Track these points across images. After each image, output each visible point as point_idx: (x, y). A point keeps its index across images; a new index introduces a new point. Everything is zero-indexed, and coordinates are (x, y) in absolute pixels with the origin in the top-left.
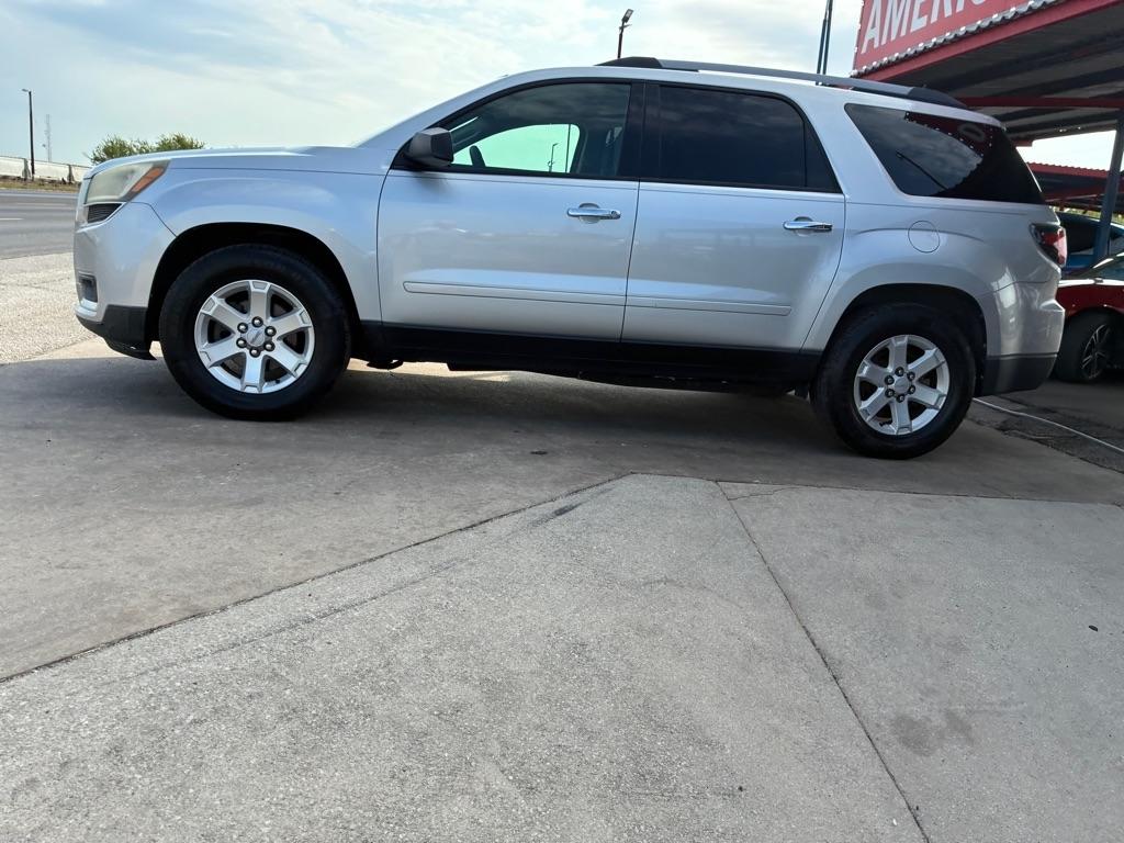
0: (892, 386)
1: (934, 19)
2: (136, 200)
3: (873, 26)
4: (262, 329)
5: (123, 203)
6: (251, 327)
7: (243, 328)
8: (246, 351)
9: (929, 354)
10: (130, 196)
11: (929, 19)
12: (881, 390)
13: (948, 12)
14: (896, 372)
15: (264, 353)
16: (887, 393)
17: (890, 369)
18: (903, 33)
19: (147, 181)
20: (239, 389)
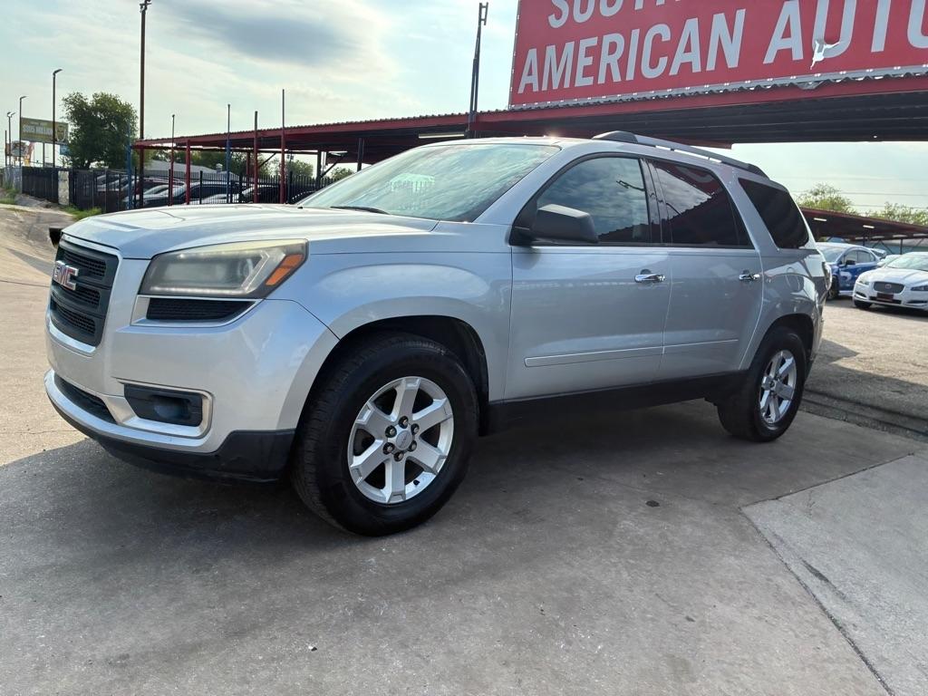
0: (773, 388)
1: (602, 80)
2: (272, 296)
3: (530, 74)
4: (408, 429)
5: (257, 301)
6: (399, 430)
7: (390, 431)
8: (391, 456)
9: (789, 361)
10: (264, 292)
11: (596, 80)
12: (767, 393)
13: (617, 78)
14: (775, 378)
15: (408, 454)
16: (770, 395)
17: (772, 375)
18: (567, 85)
19: (286, 271)
20: (387, 501)
